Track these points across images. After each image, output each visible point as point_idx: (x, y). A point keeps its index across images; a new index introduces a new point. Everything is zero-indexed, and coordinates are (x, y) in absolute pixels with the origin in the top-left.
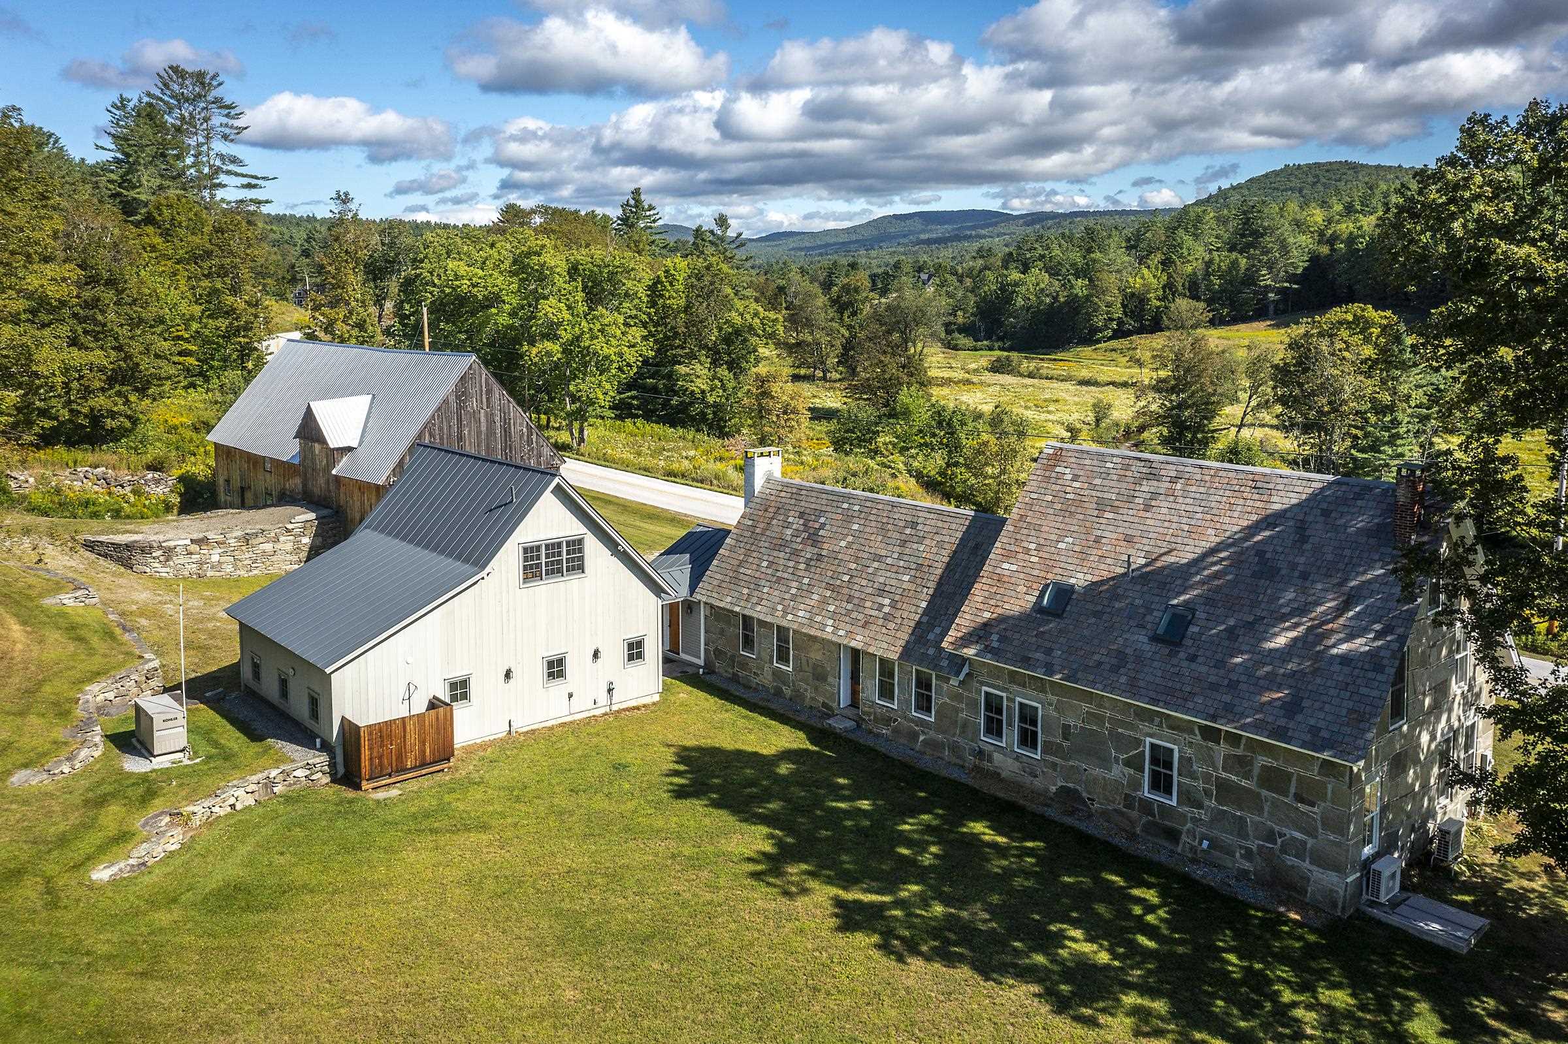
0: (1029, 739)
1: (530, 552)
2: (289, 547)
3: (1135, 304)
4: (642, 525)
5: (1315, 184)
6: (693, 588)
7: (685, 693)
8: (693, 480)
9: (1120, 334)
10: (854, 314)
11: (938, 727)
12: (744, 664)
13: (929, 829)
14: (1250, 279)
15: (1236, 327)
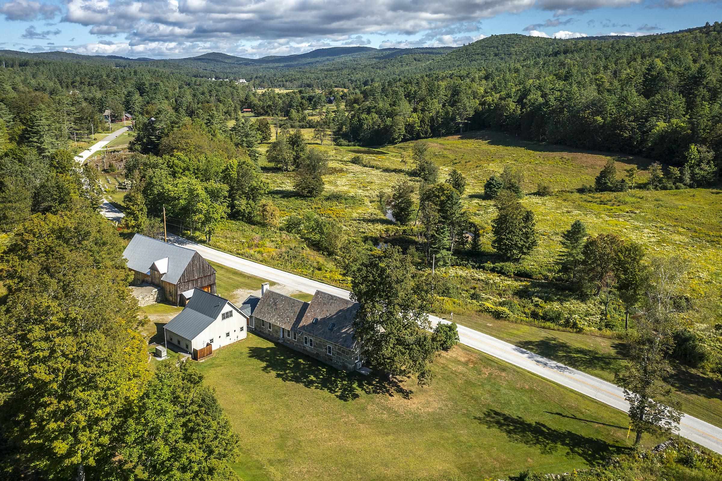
0: (311, 345)
1: (223, 315)
2: (152, 298)
3: (410, 127)
4: (234, 277)
5: (503, 45)
6: (252, 313)
7: (251, 335)
8: (245, 256)
9: (404, 140)
10: (298, 146)
11: (297, 342)
12: (263, 328)
13: (292, 361)
14: (453, 119)
15: (448, 138)
